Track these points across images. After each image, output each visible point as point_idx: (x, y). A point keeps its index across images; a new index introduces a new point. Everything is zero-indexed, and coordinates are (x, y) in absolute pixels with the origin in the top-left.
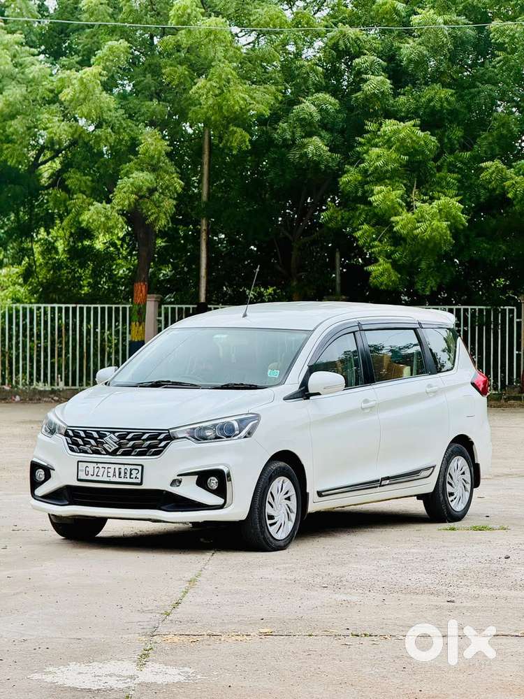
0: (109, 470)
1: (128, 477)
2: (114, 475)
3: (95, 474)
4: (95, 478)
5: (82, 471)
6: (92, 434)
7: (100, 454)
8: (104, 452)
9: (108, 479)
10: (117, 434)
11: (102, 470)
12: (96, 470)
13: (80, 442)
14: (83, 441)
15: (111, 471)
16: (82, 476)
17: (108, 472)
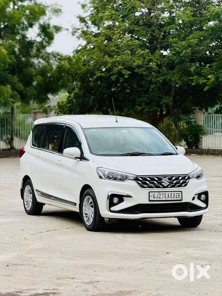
0: (166, 195)
1: (175, 198)
2: (168, 197)
3: (159, 197)
4: (158, 199)
5: (151, 196)
6: (154, 178)
7: (160, 187)
8: (162, 187)
9: (165, 199)
10: (167, 178)
11: (162, 195)
12: (159, 196)
13: (148, 182)
14: (150, 182)
15: (167, 195)
16: (152, 199)
17: (165, 196)
